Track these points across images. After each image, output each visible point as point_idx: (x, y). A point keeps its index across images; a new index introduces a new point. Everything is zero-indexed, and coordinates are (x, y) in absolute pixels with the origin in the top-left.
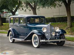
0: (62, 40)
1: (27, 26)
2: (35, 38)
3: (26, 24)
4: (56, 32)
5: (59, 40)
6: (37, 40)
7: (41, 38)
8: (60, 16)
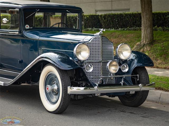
0: (140, 87)
1: (23, 36)
2: (50, 80)
3: (20, 32)
4: (121, 62)
5: (132, 89)
6: (56, 87)
7: (71, 78)
8: (113, 12)
